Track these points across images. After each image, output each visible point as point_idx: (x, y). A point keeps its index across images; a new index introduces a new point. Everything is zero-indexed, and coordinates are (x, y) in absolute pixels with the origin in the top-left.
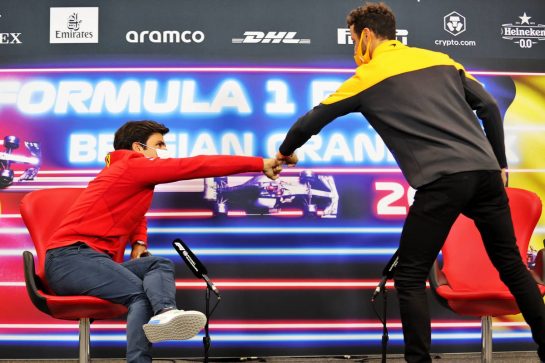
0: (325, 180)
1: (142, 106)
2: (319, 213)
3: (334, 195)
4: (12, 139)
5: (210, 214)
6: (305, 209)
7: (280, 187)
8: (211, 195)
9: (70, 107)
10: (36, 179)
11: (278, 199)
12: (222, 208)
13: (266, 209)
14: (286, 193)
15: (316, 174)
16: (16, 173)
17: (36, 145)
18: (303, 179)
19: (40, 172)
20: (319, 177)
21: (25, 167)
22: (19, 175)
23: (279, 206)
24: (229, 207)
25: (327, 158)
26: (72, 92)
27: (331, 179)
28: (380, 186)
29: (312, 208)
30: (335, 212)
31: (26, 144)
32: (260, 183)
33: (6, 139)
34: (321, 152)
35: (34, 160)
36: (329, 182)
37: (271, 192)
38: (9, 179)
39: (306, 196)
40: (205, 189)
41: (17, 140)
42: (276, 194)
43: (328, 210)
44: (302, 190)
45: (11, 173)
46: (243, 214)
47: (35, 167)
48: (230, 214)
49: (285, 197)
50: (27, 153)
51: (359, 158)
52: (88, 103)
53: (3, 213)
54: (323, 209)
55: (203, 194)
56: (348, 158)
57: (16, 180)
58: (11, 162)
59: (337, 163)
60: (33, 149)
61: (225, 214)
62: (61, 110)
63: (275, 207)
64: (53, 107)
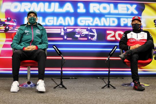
0: (93, 30)
1: (44, 10)
2: (92, 39)
3: (96, 34)
4: (9, 18)
5: (62, 39)
6: (88, 38)
7: (81, 32)
8: (62, 34)
9: (25, 10)
10: (15, 29)
11: (81, 35)
12: (65, 37)
13: (77, 38)
14: (83, 34)
15: (91, 29)
16: (10, 27)
17: (15, 20)
18: (87, 30)
19: (16, 27)
20: (92, 29)
21: (12, 26)
22: (11, 28)
23: (81, 37)
24: (67, 37)
25: (94, 24)
26: (25, 6)
27: (95, 30)
28: (108, 32)
29: (90, 38)
30: (96, 39)
31: (13, 20)
32: (76, 31)
33: (7, 18)
34: (92, 23)
35: (15, 24)
36: (94, 31)
37: (79, 33)
38: (8, 29)
39: (88, 34)
40: (61, 32)
41: (10, 19)
42: (80, 34)
43: (94, 38)
44: (87, 33)
45: (9, 28)
46: (71, 39)
47: (15, 26)
48: (67, 39)
49: (82, 35)
50: (13, 22)
51: (103, 24)
52: (29, 9)
53: (6, 38)
54: (93, 38)
55: (60, 33)
56: (99, 24)
57: (10, 29)
58: (9, 24)
59: (97, 26)
60: (15, 21)
61: (66, 39)
62: (22, 11)
63: (80, 37)
64: (20, 10)
